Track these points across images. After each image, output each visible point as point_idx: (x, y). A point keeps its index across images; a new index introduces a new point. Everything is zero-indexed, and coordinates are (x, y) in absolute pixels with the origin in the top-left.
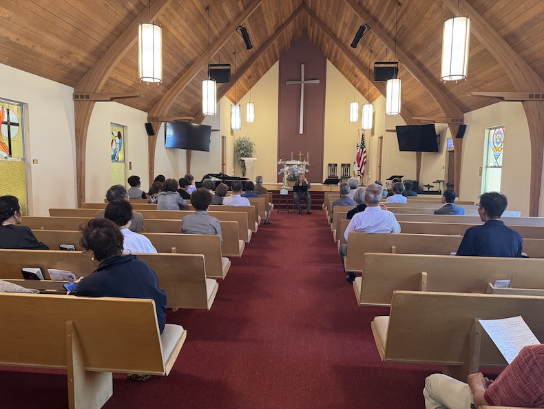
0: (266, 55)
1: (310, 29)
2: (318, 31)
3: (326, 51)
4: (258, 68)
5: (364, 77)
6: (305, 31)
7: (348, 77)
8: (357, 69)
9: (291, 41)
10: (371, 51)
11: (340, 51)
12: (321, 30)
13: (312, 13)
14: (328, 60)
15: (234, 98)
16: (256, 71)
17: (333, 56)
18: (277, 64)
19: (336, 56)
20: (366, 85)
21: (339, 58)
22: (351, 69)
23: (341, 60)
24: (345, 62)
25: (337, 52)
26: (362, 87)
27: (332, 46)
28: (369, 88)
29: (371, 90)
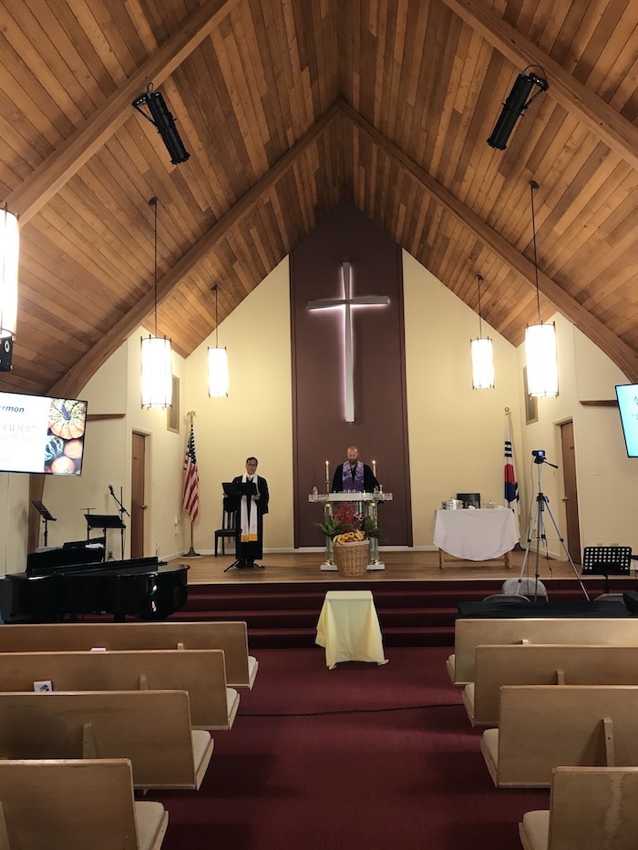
0: (254, 233)
1: (358, 173)
2: (380, 171)
3: (400, 227)
4: (236, 265)
6: (347, 186)
7: (458, 286)
9: (316, 208)
10: (534, 185)
11: (439, 209)
12: (388, 163)
13: (364, 119)
14: (405, 254)
16: (232, 274)
17: (418, 235)
18: (284, 264)
19: (425, 235)
20: (506, 298)
21: (433, 238)
22: (466, 261)
23: (439, 240)
24: (452, 245)
25: (429, 219)
26: (494, 305)
27: (417, 206)
28: (516, 305)
29: (520, 309)
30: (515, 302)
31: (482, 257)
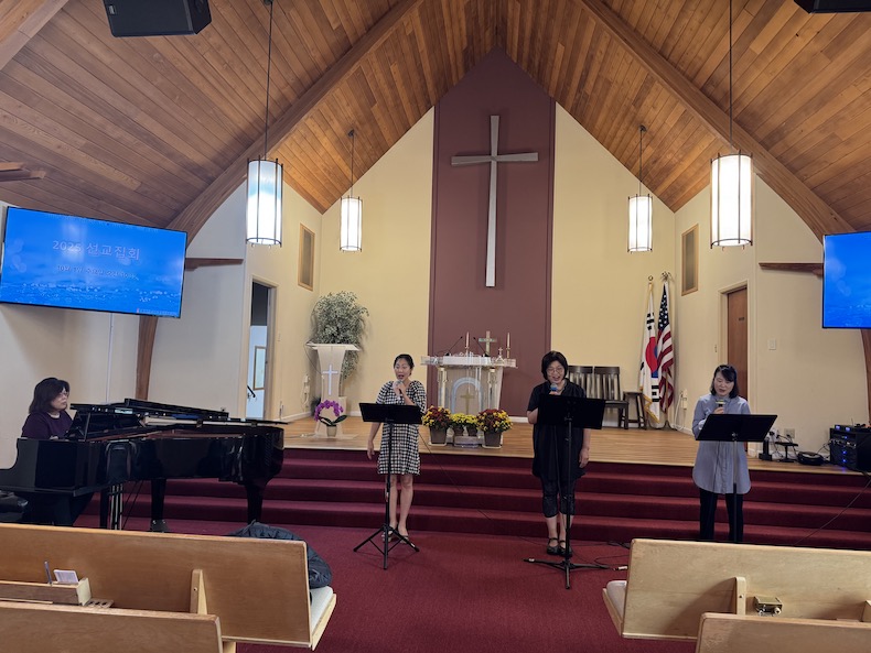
3: (556, 76)
7: (616, 141)
16: (370, 119)
18: (429, 117)
20: (671, 151)
21: (592, 84)
22: (628, 109)
23: (600, 86)
24: (613, 91)
25: (590, 59)
26: (655, 162)
27: (577, 43)
28: (681, 160)
29: (686, 164)
30: (681, 156)
31: (648, 101)
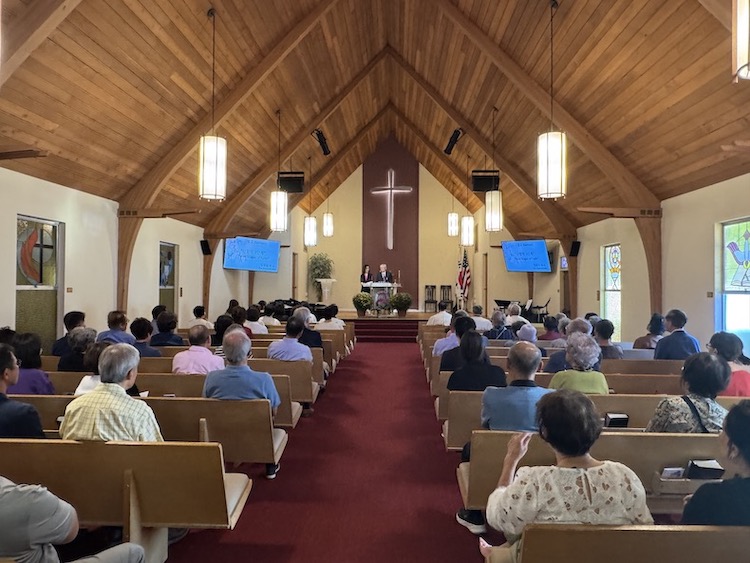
0: (347, 160)
3: (418, 155)
4: (338, 173)
5: (462, 185)
7: (445, 184)
8: (454, 176)
10: (469, 157)
11: (434, 155)
12: (411, 132)
13: (400, 113)
14: (420, 165)
15: (308, 208)
16: (336, 177)
18: (360, 168)
19: (429, 161)
25: (430, 156)
